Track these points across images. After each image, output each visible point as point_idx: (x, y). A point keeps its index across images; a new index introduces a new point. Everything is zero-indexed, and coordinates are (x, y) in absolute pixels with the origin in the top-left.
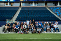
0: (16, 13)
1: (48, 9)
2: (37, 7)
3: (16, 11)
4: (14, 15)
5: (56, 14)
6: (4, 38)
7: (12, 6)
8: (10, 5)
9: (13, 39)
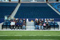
0: (14, 9)
1: (50, 6)
2: (38, 2)
3: (15, 8)
4: (12, 12)
5: (58, 11)
6: (3, 35)
7: (10, 2)
8: (8, 1)
9: (12, 36)
